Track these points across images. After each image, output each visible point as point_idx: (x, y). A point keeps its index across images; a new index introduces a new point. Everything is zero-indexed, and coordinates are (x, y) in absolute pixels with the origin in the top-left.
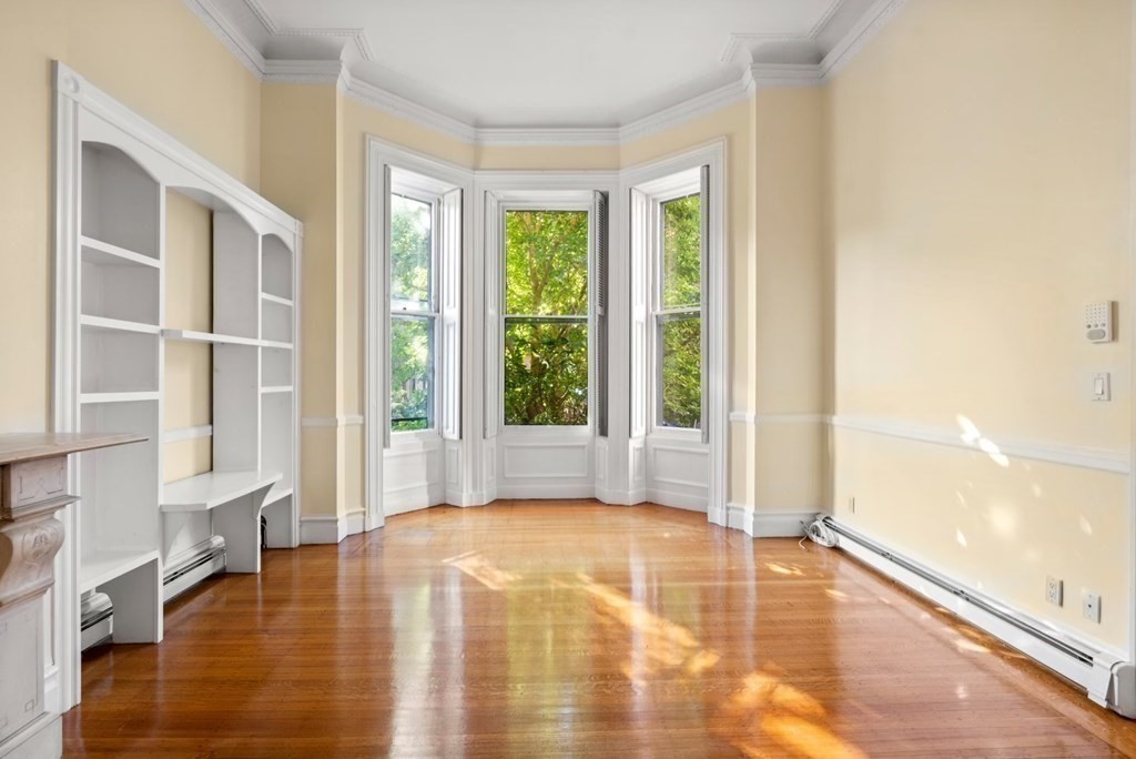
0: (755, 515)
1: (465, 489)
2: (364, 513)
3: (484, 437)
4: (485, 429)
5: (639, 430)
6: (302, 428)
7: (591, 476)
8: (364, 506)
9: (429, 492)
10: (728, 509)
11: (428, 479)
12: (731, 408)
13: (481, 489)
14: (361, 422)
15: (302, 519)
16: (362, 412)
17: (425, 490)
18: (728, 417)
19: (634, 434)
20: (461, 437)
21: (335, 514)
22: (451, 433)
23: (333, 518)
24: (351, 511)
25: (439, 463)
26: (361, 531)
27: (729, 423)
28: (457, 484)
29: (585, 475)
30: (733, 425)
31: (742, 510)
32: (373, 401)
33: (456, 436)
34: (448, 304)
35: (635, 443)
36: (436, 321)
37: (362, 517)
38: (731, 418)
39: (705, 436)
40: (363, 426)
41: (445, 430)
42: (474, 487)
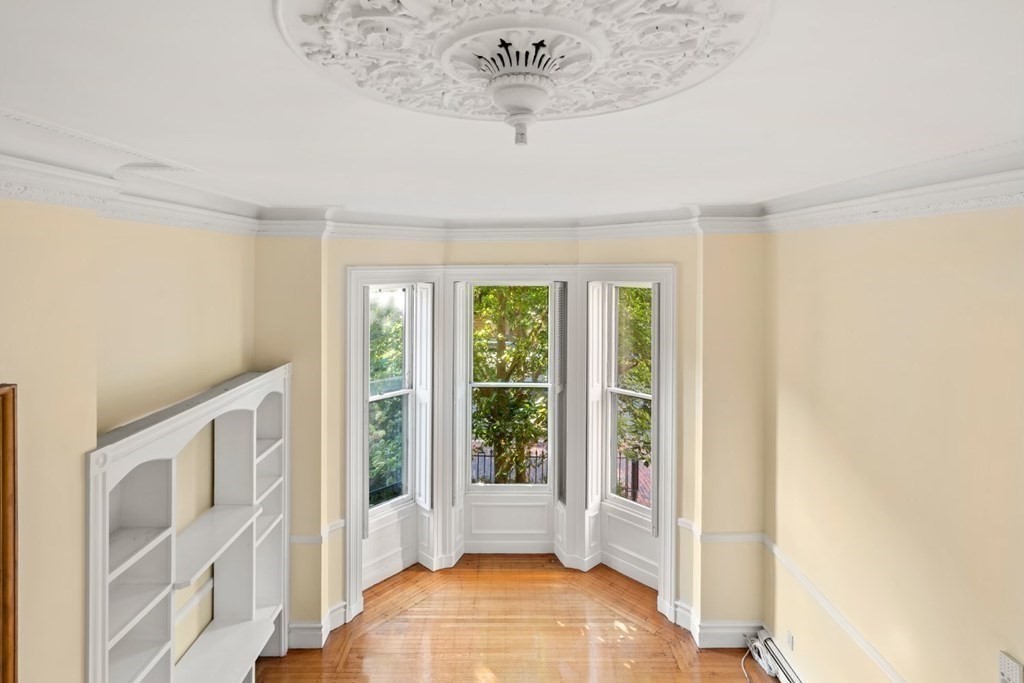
0: (700, 627)
1: (435, 552)
2: (345, 607)
3: (453, 504)
4: (453, 498)
5: (594, 499)
6: (291, 546)
7: (551, 534)
8: (345, 600)
9: (403, 556)
10: (676, 606)
11: (402, 544)
12: (679, 514)
13: (450, 553)
14: (343, 525)
15: (291, 626)
16: (343, 515)
17: (400, 554)
18: (677, 522)
19: (591, 505)
20: (432, 507)
21: (320, 621)
22: (424, 501)
23: (318, 625)
24: (334, 608)
25: (413, 528)
26: (342, 623)
27: (677, 528)
28: (429, 548)
29: (543, 532)
30: (681, 531)
31: (689, 611)
32: (353, 503)
33: (427, 506)
34: (421, 384)
35: (591, 512)
36: (410, 397)
37: (343, 610)
38: (679, 524)
39: (655, 530)
40: (345, 528)
41: (417, 496)
42: (444, 551)
